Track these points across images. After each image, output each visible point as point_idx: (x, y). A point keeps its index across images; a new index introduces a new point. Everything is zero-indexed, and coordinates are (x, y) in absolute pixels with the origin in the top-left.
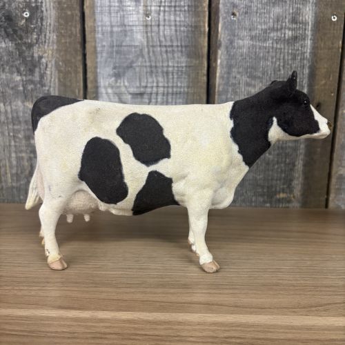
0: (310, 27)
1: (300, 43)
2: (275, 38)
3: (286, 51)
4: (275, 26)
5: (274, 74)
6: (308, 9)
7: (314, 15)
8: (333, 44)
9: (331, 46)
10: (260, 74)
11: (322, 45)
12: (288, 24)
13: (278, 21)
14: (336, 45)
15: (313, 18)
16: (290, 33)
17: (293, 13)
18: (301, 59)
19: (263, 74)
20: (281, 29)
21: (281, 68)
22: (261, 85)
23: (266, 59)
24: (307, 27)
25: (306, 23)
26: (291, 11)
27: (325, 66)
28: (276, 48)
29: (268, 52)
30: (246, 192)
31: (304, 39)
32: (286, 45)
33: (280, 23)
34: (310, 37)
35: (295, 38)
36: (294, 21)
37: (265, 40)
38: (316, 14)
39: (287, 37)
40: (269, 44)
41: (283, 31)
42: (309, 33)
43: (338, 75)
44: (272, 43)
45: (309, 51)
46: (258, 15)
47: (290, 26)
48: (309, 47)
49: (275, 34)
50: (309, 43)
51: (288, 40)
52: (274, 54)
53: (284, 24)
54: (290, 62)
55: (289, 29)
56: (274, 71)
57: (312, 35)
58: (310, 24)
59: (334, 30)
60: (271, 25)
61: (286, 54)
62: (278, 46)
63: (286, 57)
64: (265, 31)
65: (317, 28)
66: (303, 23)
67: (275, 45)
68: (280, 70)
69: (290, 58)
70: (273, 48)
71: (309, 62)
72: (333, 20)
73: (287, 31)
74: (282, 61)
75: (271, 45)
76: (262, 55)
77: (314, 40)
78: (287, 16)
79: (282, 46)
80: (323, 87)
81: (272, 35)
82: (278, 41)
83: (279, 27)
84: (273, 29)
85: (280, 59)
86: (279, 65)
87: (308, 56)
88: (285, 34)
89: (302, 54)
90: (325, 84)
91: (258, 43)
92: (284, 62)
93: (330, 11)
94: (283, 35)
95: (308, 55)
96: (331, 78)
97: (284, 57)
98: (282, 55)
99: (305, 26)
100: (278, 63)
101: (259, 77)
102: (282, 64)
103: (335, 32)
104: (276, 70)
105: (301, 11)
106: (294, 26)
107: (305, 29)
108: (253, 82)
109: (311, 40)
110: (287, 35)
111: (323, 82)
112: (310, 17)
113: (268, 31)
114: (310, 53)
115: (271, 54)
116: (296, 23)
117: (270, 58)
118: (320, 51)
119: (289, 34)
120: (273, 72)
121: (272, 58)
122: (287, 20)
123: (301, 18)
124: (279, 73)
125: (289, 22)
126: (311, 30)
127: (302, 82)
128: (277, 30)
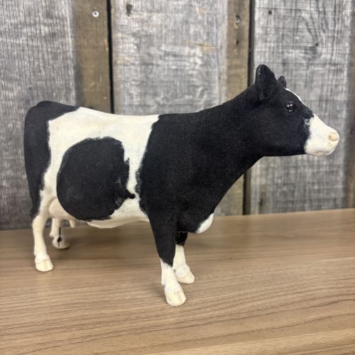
0: (69, 23)
1: (60, 40)
2: (30, 34)
3: (44, 49)
4: (27, 21)
5: (34, 75)
6: (63, 3)
7: (71, 9)
8: (97, 42)
9: (96, 44)
10: (16, 76)
11: (86, 43)
12: (42, 19)
13: (30, 15)
14: (101, 44)
15: (71, 13)
16: (47, 29)
17: (46, 6)
18: (63, 59)
19: (21, 76)
20: (35, 24)
21: (42, 69)
22: (20, 88)
23: (21, 58)
24: (65, 23)
25: (63, 19)
26: (44, 4)
27: (93, 66)
28: (33, 46)
29: (23, 50)
30: (20, 211)
31: (64, 36)
32: (43, 42)
33: (32, 17)
34: (70, 34)
35: (53, 35)
36: (49, 15)
37: (17, 37)
38: (73, 8)
39: (44, 34)
40: (22, 40)
41: (38, 26)
42: (68, 30)
43: (107, 76)
44: (27, 40)
45: (71, 49)
46: (5, 7)
47: (46, 21)
48: (71, 45)
49: (29, 30)
50: (70, 40)
51: (45, 37)
52: (30, 53)
53: (37, 19)
54: (51, 62)
55: (45, 25)
56: (34, 72)
57: (72, 32)
58: (68, 19)
59: (97, 27)
60: (22, 19)
61: (45, 53)
62: (35, 44)
63: (46, 56)
64: (16, 26)
65: (77, 24)
66: (59, 18)
67: (30, 43)
68: (40, 71)
69: (50, 57)
70: (28, 45)
71: (73, 62)
72: (95, 16)
73: (42, 27)
74: (41, 60)
75: (25, 42)
76: (16, 53)
77: (76, 38)
78: (40, 10)
79: (39, 44)
80: (93, 90)
81: (25, 30)
82: (32, 37)
83: (32, 22)
84: (25, 24)
85: (39, 59)
86: (39, 66)
87: (72, 56)
88: (40, 30)
89: (63, 52)
90: (95, 87)
91: (9, 40)
92: (44, 62)
93: (88, 5)
94: (38, 32)
95: (70, 54)
96: (101, 80)
97: (43, 55)
98: (40, 55)
99: (63, 22)
100: (36, 63)
101: (16, 80)
102: (41, 65)
103: (98, 29)
104: (36, 71)
105: (56, 4)
106: (50, 21)
107: (64, 26)
108: (10, 85)
109: (71, 37)
110: (42, 32)
111: (92, 84)
112: (67, 12)
113: (20, 26)
114: (73, 52)
115: (26, 52)
116: (52, 18)
117: (26, 58)
118: (84, 50)
119: (45, 30)
120: (32, 74)
121: (29, 57)
122: (40, 14)
123: (56, 12)
124: (39, 74)
125: (43, 16)
126: (71, 27)
127: (69, 84)
128: (30, 25)
